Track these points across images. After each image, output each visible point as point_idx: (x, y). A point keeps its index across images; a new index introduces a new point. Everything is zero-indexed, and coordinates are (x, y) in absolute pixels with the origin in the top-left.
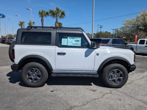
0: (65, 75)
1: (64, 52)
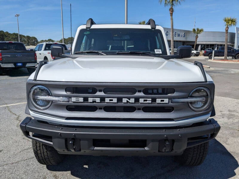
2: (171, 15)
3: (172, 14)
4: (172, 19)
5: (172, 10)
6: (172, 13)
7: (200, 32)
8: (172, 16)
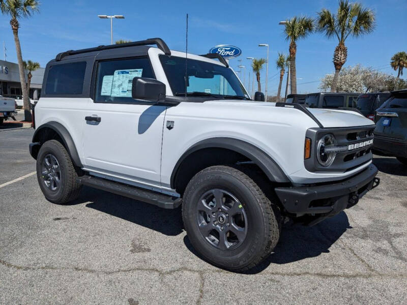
0: (102, 184)
1: (99, 116)
2: (14, 32)
3: (16, 32)
4: (17, 40)
5: (15, 26)
6: (17, 30)
7: (34, 67)
8: (17, 34)
